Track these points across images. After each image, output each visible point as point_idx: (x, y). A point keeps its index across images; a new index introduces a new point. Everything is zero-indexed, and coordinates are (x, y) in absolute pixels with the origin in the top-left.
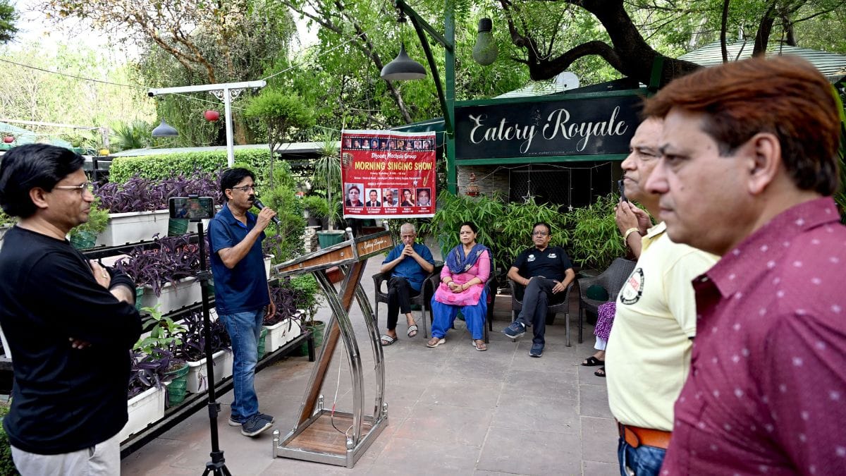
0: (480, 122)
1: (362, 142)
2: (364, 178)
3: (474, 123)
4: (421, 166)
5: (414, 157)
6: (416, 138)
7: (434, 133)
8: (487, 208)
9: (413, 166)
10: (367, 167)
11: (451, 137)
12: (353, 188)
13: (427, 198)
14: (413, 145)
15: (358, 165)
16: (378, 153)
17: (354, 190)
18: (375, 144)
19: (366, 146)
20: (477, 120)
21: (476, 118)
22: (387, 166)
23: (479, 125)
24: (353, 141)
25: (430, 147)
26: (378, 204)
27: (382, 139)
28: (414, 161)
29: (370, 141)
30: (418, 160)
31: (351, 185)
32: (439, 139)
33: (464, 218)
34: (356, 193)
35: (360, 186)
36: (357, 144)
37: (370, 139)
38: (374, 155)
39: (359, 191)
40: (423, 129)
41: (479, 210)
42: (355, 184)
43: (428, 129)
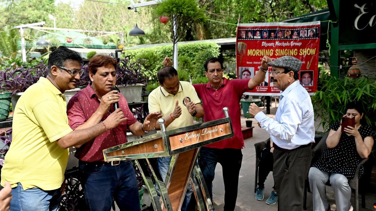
0: (365, 10)
1: (254, 33)
2: (255, 63)
3: (358, 12)
4: (305, 52)
5: (299, 44)
6: (303, 27)
7: (319, 23)
8: (366, 89)
9: (299, 52)
10: (257, 53)
11: (335, 25)
12: (246, 70)
13: (310, 79)
14: (299, 34)
15: (250, 52)
16: (268, 42)
17: (246, 73)
18: (265, 35)
19: (258, 37)
20: (362, 9)
21: (361, 6)
22: (274, 53)
23: (364, 13)
24: (247, 32)
25: (315, 35)
26: (266, 84)
27: (272, 30)
28: (298, 48)
29: (261, 32)
30: (303, 47)
31: (244, 68)
32: (323, 28)
33: (341, 99)
34: (247, 75)
35: (251, 69)
36: (250, 35)
37: (262, 30)
38: (264, 44)
39: (250, 73)
40: (311, 20)
41: (357, 90)
42: (247, 68)
43: (315, 19)
